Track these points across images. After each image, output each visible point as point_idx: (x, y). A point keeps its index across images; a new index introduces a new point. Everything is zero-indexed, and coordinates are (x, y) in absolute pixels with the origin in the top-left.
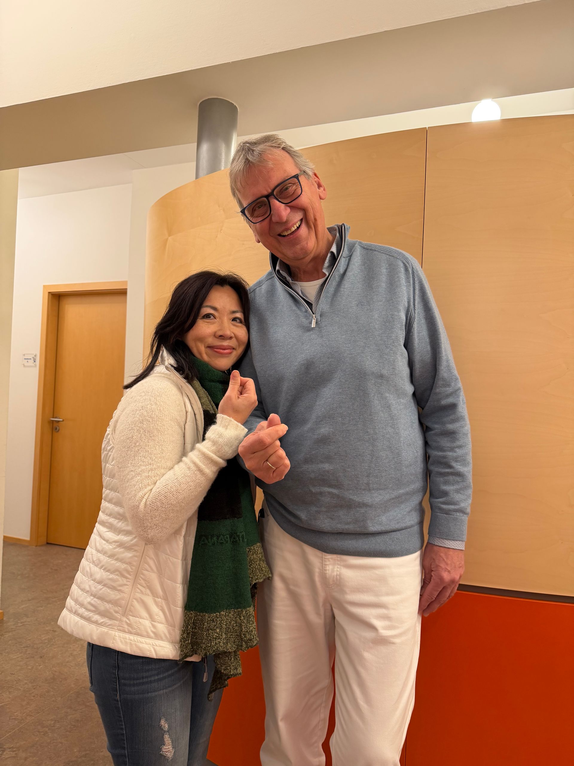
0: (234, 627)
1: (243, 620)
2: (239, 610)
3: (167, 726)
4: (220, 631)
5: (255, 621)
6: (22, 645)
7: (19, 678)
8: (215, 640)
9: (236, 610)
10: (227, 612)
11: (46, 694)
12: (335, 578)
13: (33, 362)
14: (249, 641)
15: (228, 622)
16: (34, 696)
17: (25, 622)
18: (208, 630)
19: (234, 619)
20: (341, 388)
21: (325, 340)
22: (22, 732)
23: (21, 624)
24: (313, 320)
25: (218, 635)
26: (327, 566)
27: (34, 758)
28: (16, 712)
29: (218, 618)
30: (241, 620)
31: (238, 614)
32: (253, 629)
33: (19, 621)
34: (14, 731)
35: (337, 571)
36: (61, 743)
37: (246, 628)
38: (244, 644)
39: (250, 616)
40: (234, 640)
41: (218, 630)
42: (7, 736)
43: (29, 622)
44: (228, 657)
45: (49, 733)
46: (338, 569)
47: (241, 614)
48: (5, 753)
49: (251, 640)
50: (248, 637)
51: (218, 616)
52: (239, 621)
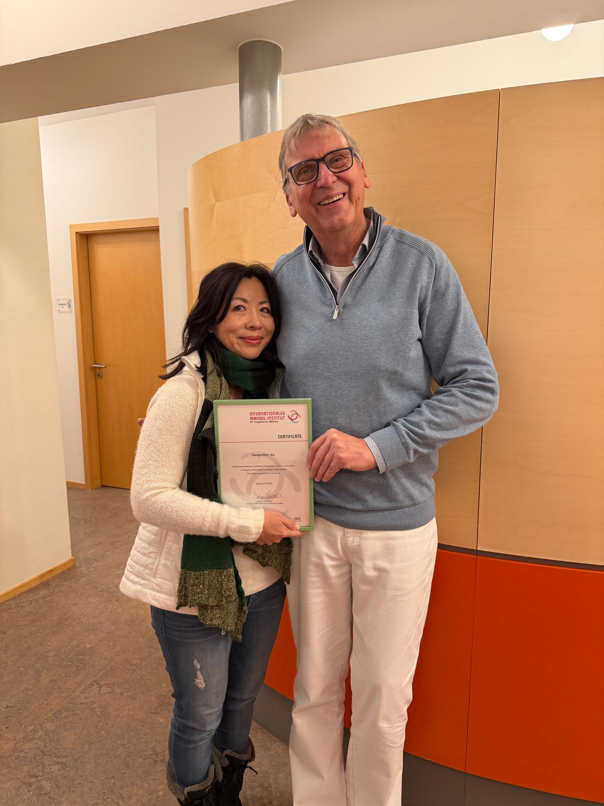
0: (216, 585)
1: (224, 579)
2: (221, 570)
3: (199, 666)
4: (203, 587)
5: (234, 580)
6: (98, 589)
7: (102, 621)
8: (198, 595)
9: (218, 571)
10: (210, 572)
11: (129, 635)
12: (355, 548)
13: (69, 307)
14: (229, 597)
15: (210, 580)
16: (118, 638)
17: (97, 567)
18: (193, 586)
19: (216, 578)
20: (357, 382)
21: (345, 334)
22: (114, 670)
23: (93, 569)
24: (335, 311)
25: (201, 591)
26: (348, 538)
27: (129, 693)
28: (105, 653)
29: (201, 576)
30: (222, 579)
31: (220, 574)
32: (233, 587)
33: (91, 566)
34: (106, 669)
35: (357, 542)
36: (150, 679)
37: (226, 586)
38: (224, 599)
39: (230, 576)
40: (216, 596)
41: (201, 587)
42: (100, 674)
43: (100, 567)
44: (205, 609)
45: (138, 671)
46: (358, 541)
47: (222, 574)
48: (102, 689)
49: (230, 596)
50: (228, 593)
51: (202, 575)
52: (220, 579)
